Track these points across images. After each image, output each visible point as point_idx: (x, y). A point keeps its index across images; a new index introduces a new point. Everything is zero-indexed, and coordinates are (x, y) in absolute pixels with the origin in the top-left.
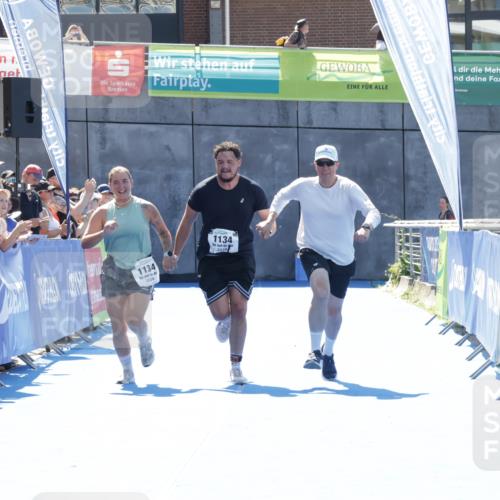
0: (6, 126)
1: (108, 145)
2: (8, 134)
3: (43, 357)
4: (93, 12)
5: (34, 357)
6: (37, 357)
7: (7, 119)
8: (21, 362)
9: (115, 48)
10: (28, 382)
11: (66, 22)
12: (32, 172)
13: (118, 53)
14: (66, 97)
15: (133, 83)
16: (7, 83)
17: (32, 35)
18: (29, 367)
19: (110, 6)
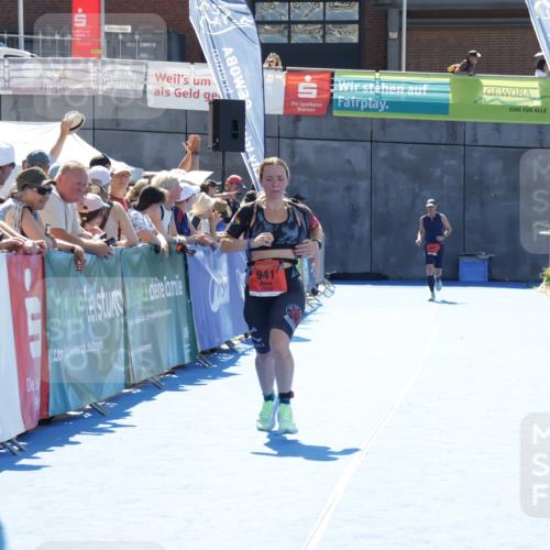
0: (214, 141)
1: (297, 159)
2: (216, 148)
3: (243, 342)
4: (285, 41)
5: (235, 342)
6: (238, 342)
7: (215, 136)
8: (225, 347)
9: (305, 73)
10: (232, 363)
11: (266, 49)
12: (234, 181)
13: (308, 78)
14: (265, 115)
15: (320, 105)
16: (217, 105)
17: (232, 61)
18: (232, 350)
19: (301, 36)
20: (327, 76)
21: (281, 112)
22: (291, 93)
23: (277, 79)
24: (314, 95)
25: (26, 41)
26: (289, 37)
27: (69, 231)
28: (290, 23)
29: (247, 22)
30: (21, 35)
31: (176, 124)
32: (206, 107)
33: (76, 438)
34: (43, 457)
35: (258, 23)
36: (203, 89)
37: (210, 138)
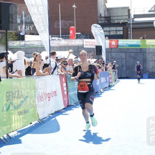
1: (112, 56)
2: (97, 55)
4: (109, 34)
6: (102, 90)
7: (97, 52)
8: (99, 91)
9: (113, 40)
10: (101, 94)
11: (106, 36)
12: (100, 61)
13: (113, 41)
14: (106, 48)
15: (116, 46)
16: (97, 47)
17: (99, 38)
18: (101, 92)
19: (112, 33)
20: (117, 41)
21: (108, 47)
22: (110, 44)
23: (108, 41)
24: (115, 44)
25: (61, 36)
26: (110, 34)
27: (70, 71)
28: (110, 31)
29: (102, 31)
30: (61, 35)
31: (89, 50)
32: (95, 47)
33: (73, 109)
34: (67, 113)
35: (104, 31)
36: (94, 44)
37: (96, 53)
